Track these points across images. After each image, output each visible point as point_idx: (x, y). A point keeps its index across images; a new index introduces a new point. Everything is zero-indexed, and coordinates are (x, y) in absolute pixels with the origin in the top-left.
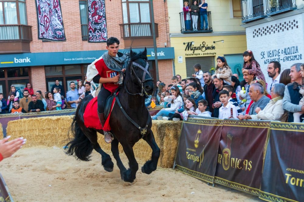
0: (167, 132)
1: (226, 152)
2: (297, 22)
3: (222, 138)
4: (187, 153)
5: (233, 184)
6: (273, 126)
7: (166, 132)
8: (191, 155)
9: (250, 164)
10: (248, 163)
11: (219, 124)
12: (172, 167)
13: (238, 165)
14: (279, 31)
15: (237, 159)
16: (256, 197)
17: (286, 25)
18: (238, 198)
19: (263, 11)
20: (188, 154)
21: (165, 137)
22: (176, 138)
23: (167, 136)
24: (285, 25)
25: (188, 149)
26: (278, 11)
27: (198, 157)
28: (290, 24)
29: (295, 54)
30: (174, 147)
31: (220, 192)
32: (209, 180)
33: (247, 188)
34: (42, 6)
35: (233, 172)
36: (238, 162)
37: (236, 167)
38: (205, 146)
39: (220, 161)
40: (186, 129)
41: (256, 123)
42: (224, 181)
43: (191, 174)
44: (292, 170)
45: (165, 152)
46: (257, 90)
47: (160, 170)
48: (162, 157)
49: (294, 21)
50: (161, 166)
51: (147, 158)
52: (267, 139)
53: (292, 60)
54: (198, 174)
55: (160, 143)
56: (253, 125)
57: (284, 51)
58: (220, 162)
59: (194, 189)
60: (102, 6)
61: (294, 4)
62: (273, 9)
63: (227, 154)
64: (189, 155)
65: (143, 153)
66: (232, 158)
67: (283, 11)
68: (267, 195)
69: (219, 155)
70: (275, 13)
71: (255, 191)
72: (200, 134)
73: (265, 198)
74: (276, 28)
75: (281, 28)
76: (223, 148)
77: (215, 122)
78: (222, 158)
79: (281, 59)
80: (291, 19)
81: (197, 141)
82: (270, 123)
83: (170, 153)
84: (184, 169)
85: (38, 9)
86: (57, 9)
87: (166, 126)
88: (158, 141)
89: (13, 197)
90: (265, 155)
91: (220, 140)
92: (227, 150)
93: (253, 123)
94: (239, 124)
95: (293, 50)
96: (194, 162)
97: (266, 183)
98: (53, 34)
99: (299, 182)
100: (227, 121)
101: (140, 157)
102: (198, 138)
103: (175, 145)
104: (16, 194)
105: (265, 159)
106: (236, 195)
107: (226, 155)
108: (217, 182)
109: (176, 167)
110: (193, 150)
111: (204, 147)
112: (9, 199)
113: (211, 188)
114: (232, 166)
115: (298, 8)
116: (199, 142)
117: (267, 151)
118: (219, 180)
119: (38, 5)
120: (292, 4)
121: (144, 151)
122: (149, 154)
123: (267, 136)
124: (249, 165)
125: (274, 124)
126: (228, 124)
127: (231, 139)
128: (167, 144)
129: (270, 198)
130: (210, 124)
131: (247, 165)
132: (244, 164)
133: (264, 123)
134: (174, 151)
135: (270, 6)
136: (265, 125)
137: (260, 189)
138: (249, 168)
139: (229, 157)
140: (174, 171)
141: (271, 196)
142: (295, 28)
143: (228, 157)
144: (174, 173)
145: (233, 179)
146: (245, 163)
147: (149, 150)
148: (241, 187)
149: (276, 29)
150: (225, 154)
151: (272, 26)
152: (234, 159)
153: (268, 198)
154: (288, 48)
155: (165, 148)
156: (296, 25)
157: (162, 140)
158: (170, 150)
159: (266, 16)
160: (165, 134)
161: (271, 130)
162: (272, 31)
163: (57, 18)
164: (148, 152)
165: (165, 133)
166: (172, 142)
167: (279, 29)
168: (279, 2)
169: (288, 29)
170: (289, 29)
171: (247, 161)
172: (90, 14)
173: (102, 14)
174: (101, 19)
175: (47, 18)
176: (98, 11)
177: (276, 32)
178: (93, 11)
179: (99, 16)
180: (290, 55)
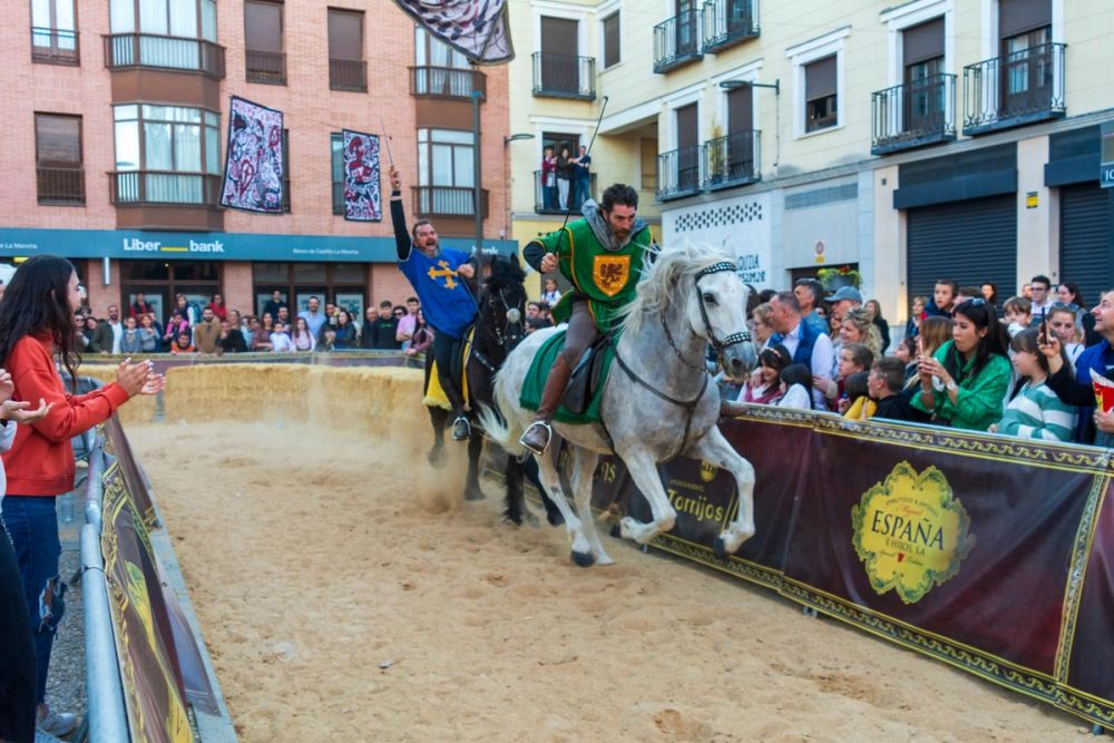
2: (760, 208)
9: (612, 472)
10: (610, 469)
14: (725, 223)
17: (738, 212)
19: (697, 181)
26: (726, 183)
28: (748, 210)
29: (752, 271)
34: (241, 140)
44: (680, 483)
49: (755, 205)
60: (372, 149)
61: (756, 172)
62: (717, 178)
67: (734, 183)
70: (719, 186)
74: (719, 215)
75: (729, 218)
80: (750, 200)
85: (230, 145)
86: (275, 148)
95: (749, 262)
98: (258, 199)
99: (689, 504)
115: (764, 179)
119: (232, 140)
120: (751, 170)
131: (607, 472)
132: (603, 470)
135: (710, 172)
138: (610, 478)
142: (755, 218)
146: (605, 469)
149: (721, 219)
151: (712, 212)
154: (741, 258)
156: (759, 213)
159: (702, 192)
162: (712, 221)
163: (272, 167)
167: (725, 218)
168: (729, 166)
169: (742, 220)
170: (744, 219)
171: (608, 464)
172: (345, 164)
173: (371, 165)
174: (368, 175)
175: (252, 167)
176: (364, 159)
177: (720, 224)
178: (353, 157)
179: (367, 168)
180: (744, 272)
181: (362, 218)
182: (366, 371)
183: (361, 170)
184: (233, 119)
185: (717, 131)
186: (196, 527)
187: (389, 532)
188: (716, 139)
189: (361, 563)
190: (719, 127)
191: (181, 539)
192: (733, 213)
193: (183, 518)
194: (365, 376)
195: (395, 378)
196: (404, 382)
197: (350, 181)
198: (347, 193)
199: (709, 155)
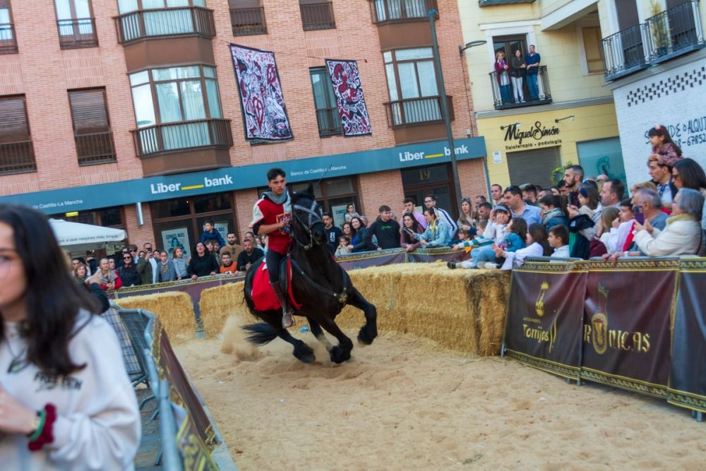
0: (484, 290)
1: (598, 321)
3: (588, 295)
4: (525, 326)
5: (616, 379)
6: (685, 266)
7: (482, 290)
8: (533, 330)
9: (645, 340)
10: (642, 339)
11: (581, 269)
12: (499, 354)
13: (623, 342)
14: (675, 91)
15: (620, 332)
16: (661, 402)
17: (688, 78)
18: (629, 405)
19: (644, 57)
20: (527, 329)
21: (482, 300)
22: (502, 300)
23: (486, 298)
24: (686, 79)
25: (525, 319)
26: (671, 54)
27: (547, 333)
28: (696, 75)
30: (500, 317)
31: (590, 395)
32: (571, 374)
33: (643, 385)
34: (246, 81)
35: (614, 358)
36: (623, 338)
37: (619, 346)
38: (557, 311)
39: (588, 337)
40: (521, 283)
41: (652, 263)
42: (599, 375)
43: (535, 364)
45: (483, 328)
46: (645, 203)
47: (477, 360)
48: (480, 336)
49: (703, 69)
50: (479, 354)
51: (452, 340)
52: (675, 291)
53: (704, 141)
54: (549, 364)
55: (474, 311)
56: (647, 267)
57: (688, 127)
58: (588, 340)
59: (542, 393)
60: (352, 72)
61: (700, 39)
62: (662, 50)
63: (601, 325)
64: (529, 330)
65: (444, 332)
66: (610, 331)
67: (680, 52)
68: (684, 397)
69: (586, 326)
70: (665, 58)
71: (659, 389)
72: (546, 290)
73: (680, 401)
74: (669, 84)
75: (679, 85)
76: (592, 314)
77: (572, 267)
78: (591, 332)
79: (683, 140)
80: (697, 66)
81: (540, 304)
82: (679, 261)
83: (494, 328)
84: (521, 356)
85: (240, 86)
86: (274, 84)
87: (482, 280)
88: (469, 307)
89: (218, 425)
90: (673, 322)
91: (586, 298)
92: (601, 317)
93: (646, 263)
94: (620, 267)
96: (539, 341)
97: (681, 373)
98: (272, 130)
100: (595, 263)
101: (438, 339)
102: (542, 298)
103: (501, 313)
104: (224, 419)
105: (674, 330)
106: (624, 399)
107: (598, 325)
108: (586, 376)
109: (506, 353)
110: (536, 321)
111: (555, 314)
112: (210, 430)
113: (574, 389)
114: (611, 345)
116: (545, 305)
117: (676, 315)
118: (588, 372)
119: (240, 81)
120: (696, 39)
121: (446, 327)
122: (454, 333)
123: (676, 285)
124: (643, 341)
125: (687, 262)
126: (598, 267)
127: (606, 296)
128: (487, 312)
129: (690, 402)
130: (563, 270)
131: (640, 341)
132: (635, 340)
133: (667, 262)
134: (500, 324)
135: (655, 47)
136: (669, 264)
137: (669, 384)
138: (644, 348)
139: (605, 329)
140: (504, 361)
141: (692, 398)
142: (705, 82)
143: (603, 330)
144: (503, 364)
145: (616, 370)
146: (637, 338)
147: (455, 326)
148: (632, 383)
149: (670, 87)
150: (596, 324)
151: (661, 83)
152: (614, 332)
153: (686, 401)
154: (696, 120)
155: (482, 319)
157: (478, 305)
158: (492, 322)
159: (649, 66)
160: (481, 295)
161: (682, 274)
162: (663, 91)
163: (275, 101)
164: (452, 330)
165: (481, 292)
166: (495, 308)
167: (675, 86)
168: (672, 37)
169: (692, 85)
170: (694, 84)
171: (639, 334)
172: (336, 88)
173: (355, 87)
174: (355, 95)
175: (259, 101)
176: (348, 82)
177: (671, 92)
178: (339, 82)
179: (352, 90)
180: (700, 133)
181: (358, 133)
182: (375, 271)
183: (348, 91)
184: (236, 62)
185: (656, 8)
186: (251, 438)
187: (434, 426)
188: (656, 15)
189: (416, 462)
190: (657, 4)
191: (240, 452)
192: (682, 80)
193: (238, 430)
194: (376, 276)
195: (404, 273)
196: (414, 276)
197: (342, 102)
198: (342, 112)
199: (652, 31)
